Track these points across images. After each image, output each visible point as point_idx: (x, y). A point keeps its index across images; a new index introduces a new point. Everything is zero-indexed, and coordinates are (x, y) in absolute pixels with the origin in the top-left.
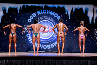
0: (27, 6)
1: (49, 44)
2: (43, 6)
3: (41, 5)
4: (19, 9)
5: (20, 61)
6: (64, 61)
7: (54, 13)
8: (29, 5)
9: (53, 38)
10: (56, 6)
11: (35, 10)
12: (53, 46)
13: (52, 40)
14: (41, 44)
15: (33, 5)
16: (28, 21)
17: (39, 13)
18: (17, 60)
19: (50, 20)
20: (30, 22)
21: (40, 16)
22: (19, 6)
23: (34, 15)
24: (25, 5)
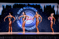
0: (17, 4)
1: (30, 27)
2: (27, 4)
3: (25, 4)
4: (12, 6)
5: (13, 37)
6: (40, 37)
7: (33, 8)
8: (19, 4)
9: (33, 23)
10: (35, 4)
11: (22, 6)
12: (33, 28)
13: (32, 24)
14: (26, 27)
15: (21, 4)
16: (18, 13)
17: (24, 8)
18: (11, 37)
19: (31, 13)
20: (19, 14)
21: (25, 10)
22: (12, 4)
23: (22, 9)
24: (16, 3)
